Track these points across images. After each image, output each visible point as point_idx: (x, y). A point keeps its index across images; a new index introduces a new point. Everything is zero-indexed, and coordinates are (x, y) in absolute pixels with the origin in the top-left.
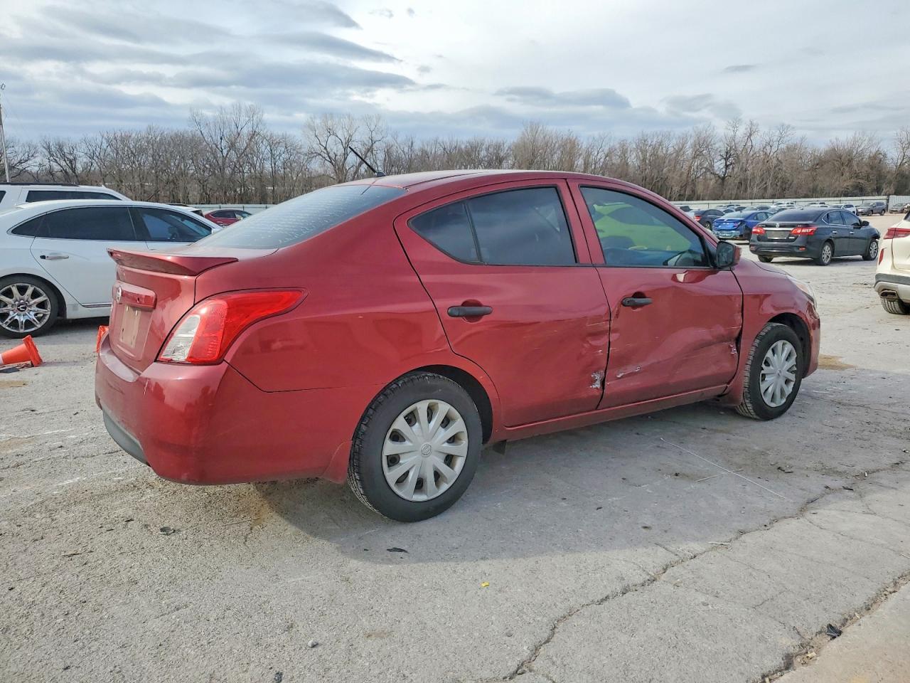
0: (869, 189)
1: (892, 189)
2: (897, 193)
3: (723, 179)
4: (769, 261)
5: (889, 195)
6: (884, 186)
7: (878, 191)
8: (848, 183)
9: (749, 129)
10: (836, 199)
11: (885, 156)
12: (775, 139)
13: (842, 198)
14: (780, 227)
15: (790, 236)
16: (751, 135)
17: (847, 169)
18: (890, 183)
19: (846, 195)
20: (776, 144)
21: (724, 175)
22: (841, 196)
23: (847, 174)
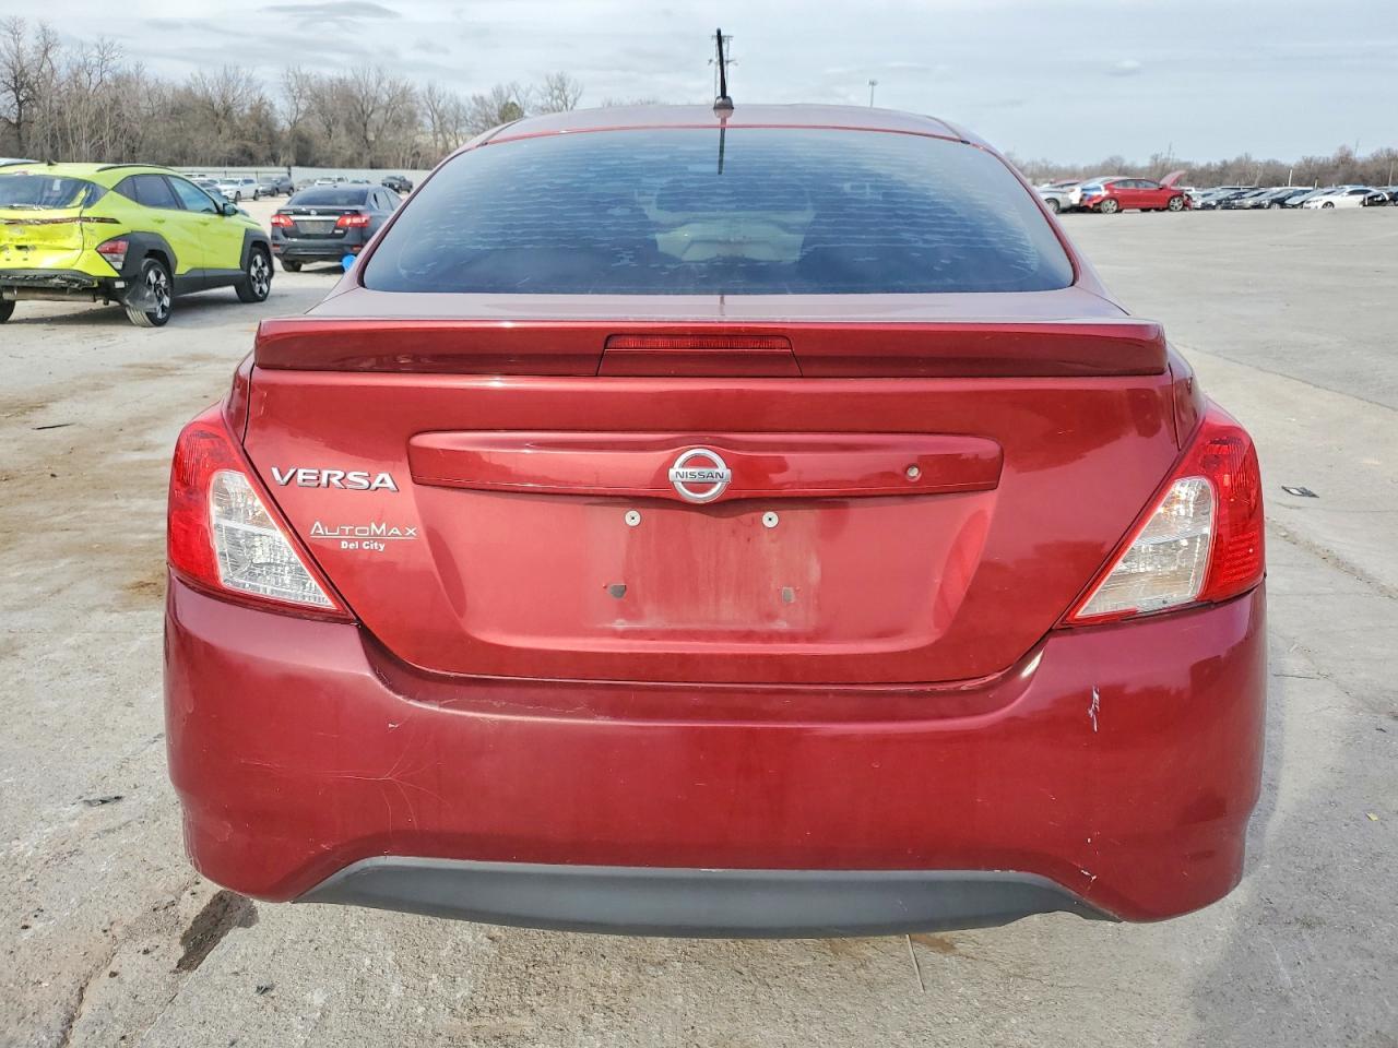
0: (262, 157)
1: (292, 159)
2: (300, 163)
3: (18, 125)
4: (297, 269)
5: (289, 167)
6: (280, 152)
7: (273, 160)
8: (231, 146)
9: (41, 39)
10: (218, 169)
11: (271, 106)
12: (94, 61)
13: (227, 169)
14: (319, 214)
15: (337, 228)
16: (46, 50)
17: (225, 123)
18: (287, 148)
19: (231, 164)
20: (97, 72)
21: (19, 118)
22: (224, 166)
23: (227, 132)
